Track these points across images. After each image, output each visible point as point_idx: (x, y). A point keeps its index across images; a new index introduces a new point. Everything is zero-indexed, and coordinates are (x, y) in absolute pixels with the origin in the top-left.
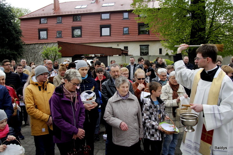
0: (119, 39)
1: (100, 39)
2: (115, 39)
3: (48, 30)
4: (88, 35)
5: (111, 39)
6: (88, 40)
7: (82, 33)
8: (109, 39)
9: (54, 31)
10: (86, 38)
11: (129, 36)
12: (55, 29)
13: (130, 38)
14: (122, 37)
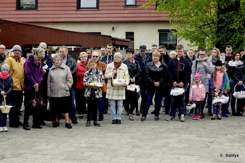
1: (76, 16)
4: (52, 4)
5: (100, 16)
7: (39, 1)
8: (95, 16)
10: (47, 12)
14: (122, 11)
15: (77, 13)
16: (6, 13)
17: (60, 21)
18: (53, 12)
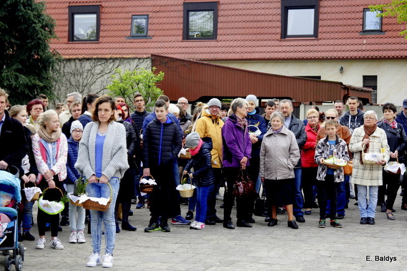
0: (348, 48)
1: (280, 49)
2: (331, 48)
3: (103, 10)
4: (240, 31)
5: (319, 48)
6: (238, 50)
7: (220, 25)
8: (311, 48)
9: (123, 15)
10: (231, 43)
11: (381, 41)
12: (127, 9)
13: (385, 47)
14: (357, 41)
15: (281, 43)
16: (166, 45)
17: (253, 58)
18: (242, 43)
